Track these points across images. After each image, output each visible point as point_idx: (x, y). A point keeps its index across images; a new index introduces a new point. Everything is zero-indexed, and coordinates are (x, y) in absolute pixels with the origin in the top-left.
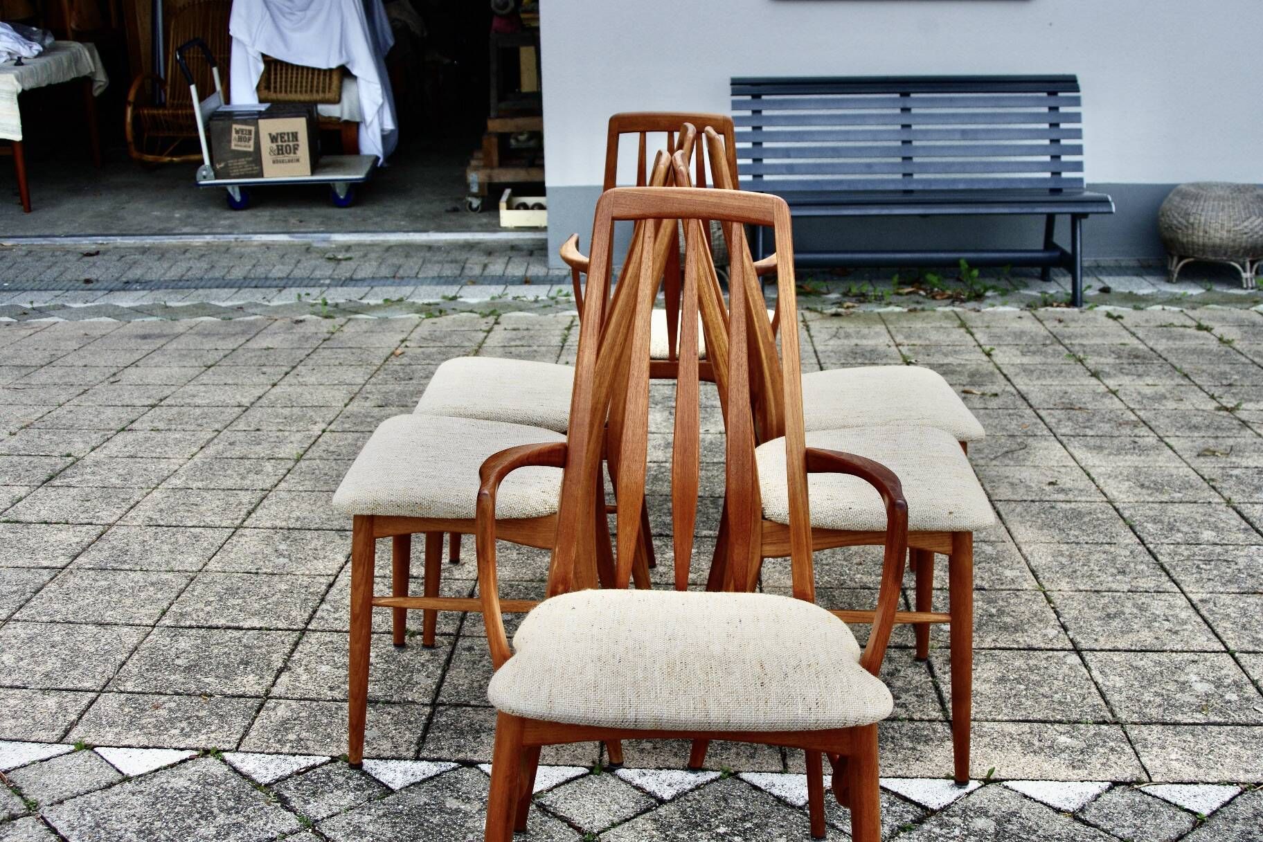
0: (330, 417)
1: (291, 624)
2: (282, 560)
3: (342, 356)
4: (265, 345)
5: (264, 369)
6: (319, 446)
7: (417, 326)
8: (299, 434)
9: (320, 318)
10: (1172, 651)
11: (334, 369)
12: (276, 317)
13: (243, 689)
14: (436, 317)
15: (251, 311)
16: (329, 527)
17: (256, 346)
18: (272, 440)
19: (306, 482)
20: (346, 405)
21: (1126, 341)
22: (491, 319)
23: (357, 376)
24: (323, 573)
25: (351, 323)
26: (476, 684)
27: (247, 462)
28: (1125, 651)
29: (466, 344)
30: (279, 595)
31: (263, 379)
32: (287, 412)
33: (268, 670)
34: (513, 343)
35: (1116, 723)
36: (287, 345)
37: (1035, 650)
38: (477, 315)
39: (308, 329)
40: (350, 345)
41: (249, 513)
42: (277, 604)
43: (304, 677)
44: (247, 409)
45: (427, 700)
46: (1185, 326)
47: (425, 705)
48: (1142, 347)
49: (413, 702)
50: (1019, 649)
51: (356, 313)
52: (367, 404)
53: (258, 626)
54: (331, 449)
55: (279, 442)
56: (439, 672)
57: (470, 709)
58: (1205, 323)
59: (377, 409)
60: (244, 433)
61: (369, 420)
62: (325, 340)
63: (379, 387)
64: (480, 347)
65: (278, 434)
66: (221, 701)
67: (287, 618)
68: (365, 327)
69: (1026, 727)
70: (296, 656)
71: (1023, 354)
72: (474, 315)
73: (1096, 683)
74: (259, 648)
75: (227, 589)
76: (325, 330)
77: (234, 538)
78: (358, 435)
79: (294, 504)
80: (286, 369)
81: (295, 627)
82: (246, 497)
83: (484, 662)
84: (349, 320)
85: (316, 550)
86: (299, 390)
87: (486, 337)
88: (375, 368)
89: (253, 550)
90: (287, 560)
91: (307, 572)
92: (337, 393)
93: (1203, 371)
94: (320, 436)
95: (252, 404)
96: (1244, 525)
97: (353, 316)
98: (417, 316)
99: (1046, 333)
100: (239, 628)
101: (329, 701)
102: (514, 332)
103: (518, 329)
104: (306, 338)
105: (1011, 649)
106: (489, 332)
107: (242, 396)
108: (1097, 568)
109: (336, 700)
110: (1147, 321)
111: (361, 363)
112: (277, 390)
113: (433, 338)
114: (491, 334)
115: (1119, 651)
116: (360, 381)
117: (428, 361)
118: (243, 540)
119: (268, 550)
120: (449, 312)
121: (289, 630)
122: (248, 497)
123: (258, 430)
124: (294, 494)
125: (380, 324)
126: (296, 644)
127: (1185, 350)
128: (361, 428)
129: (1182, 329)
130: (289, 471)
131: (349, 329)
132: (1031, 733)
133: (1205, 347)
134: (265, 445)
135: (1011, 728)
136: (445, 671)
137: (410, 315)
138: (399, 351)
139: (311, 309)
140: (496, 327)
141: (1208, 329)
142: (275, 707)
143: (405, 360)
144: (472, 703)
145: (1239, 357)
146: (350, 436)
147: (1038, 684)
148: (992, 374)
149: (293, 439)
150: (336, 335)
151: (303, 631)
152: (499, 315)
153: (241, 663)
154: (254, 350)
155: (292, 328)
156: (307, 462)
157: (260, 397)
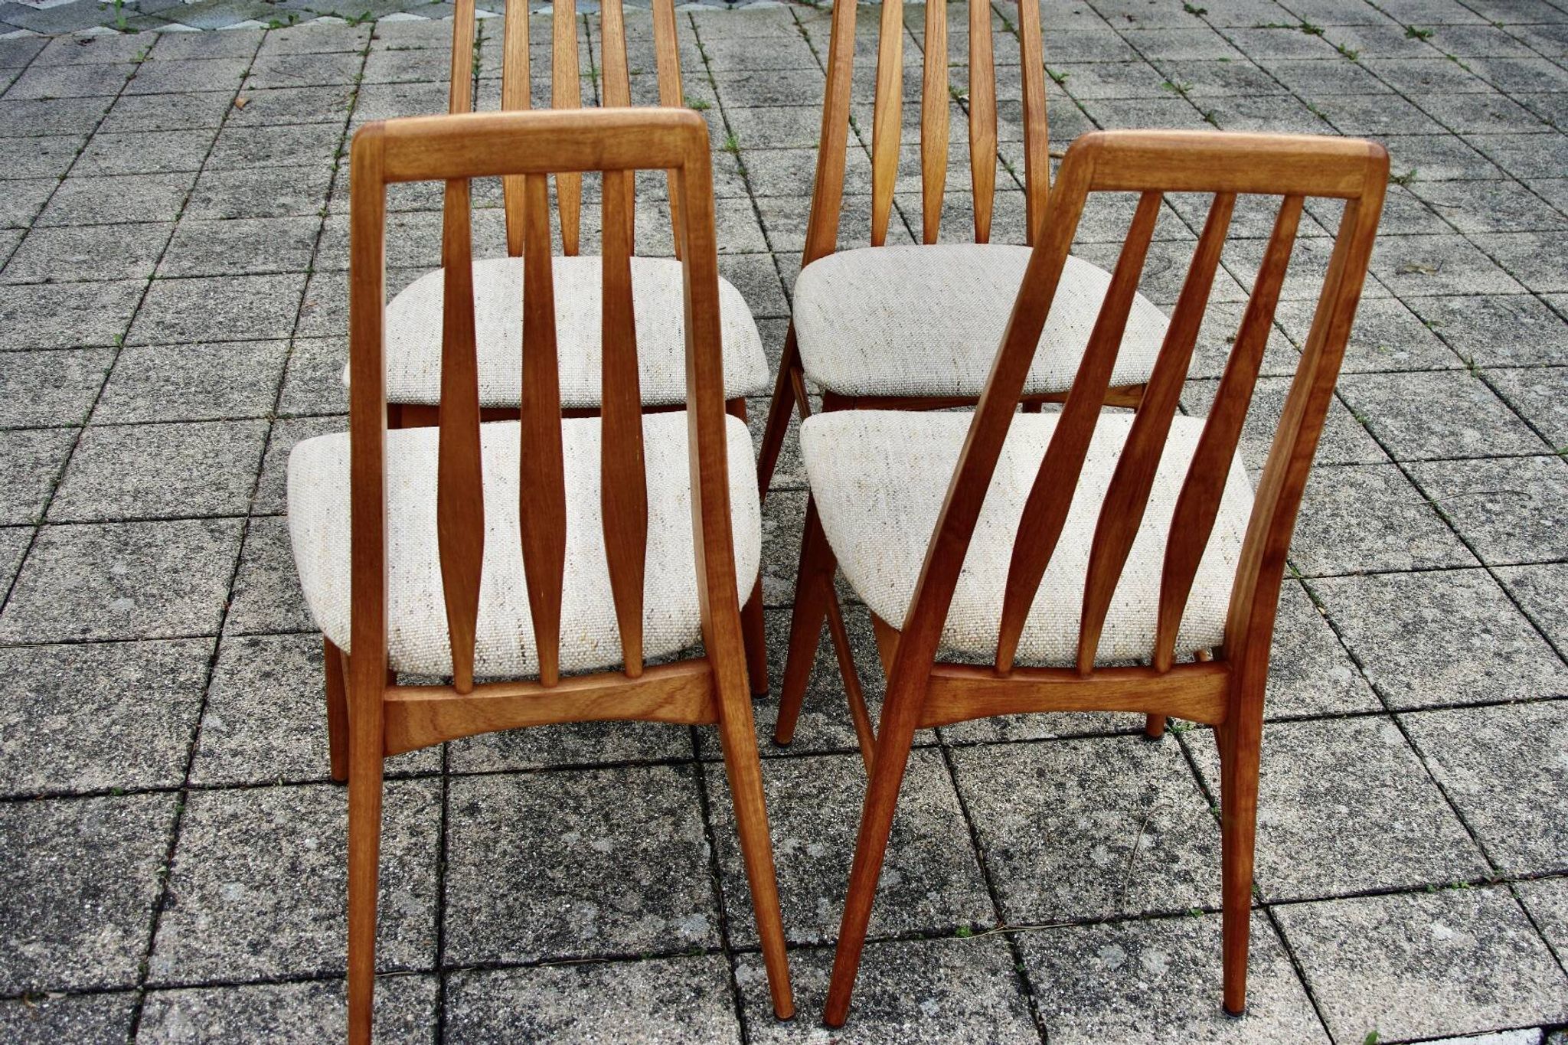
0: (157, 246)
1: (159, 777)
2: (124, 604)
3: (159, 110)
4: (41, 91)
5: (45, 143)
6: (148, 314)
7: (261, 45)
8: (113, 287)
9: (116, 33)
10: (1518, 701)
11: (150, 138)
12: (50, 32)
13: (97, 971)
14: (285, 26)
15: (12, 20)
16: (189, 511)
17: (27, 95)
18: (73, 303)
19: (140, 402)
20: (179, 217)
21: (1226, 55)
22: (365, 27)
23: (184, 152)
24: (196, 630)
25: (164, 42)
26: (500, 906)
27: (39, 359)
28: (1456, 706)
29: (338, 80)
30: (128, 698)
31: (41, 166)
32: (86, 235)
33: (136, 907)
34: (405, 77)
35: (1502, 881)
36: (72, 91)
37: (1333, 716)
38: (343, 22)
39: (100, 56)
40: (167, 88)
41: (55, 485)
42: (129, 720)
43: (203, 922)
44: (28, 231)
45: (426, 962)
46: (1288, 27)
47: (424, 973)
48: (1248, 64)
49: (403, 970)
50: (1310, 718)
51: (169, 20)
52: (211, 213)
53: (103, 787)
54: (169, 318)
55: (85, 308)
56: (433, 879)
57: (501, 975)
58: (1312, 22)
59: (227, 224)
60: (26, 290)
61: (218, 249)
62: (129, 79)
63: (223, 174)
64: (358, 85)
65: (82, 287)
66: (64, 1010)
67: (150, 760)
68: (185, 49)
69: (1378, 908)
70: (182, 860)
71: (1105, 78)
72: (339, 21)
73: (1440, 786)
74: (113, 845)
75: (37, 690)
76: (128, 58)
77: (36, 552)
78: (207, 282)
79: (126, 457)
80: (78, 142)
81: (167, 783)
82: (45, 446)
83: (504, 844)
84: (161, 34)
85: (176, 571)
86: (103, 186)
87: (364, 63)
88: (212, 134)
89: (72, 581)
90: (130, 602)
91: (169, 632)
92: (159, 191)
93: (1342, 109)
94: (147, 288)
95: (34, 219)
96: (1509, 415)
97: (165, 28)
98: (257, 24)
99: (1118, 40)
100: (70, 796)
101: (255, 983)
102: (403, 54)
103: (407, 49)
104: (100, 75)
105: (1297, 719)
106: (366, 53)
107: (15, 205)
108: (1354, 521)
109: (267, 981)
110: (1238, 17)
111: (192, 125)
112: (68, 189)
113: (285, 69)
114: (371, 58)
115: (1446, 707)
116: (193, 163)
117: (286, 118)
118: (53, 554)
119: (97, 581)
120: (302, 15)
121: (156, 790)
122: (48, 446)
123: (49, 281)
124: (123, 431)
125: (205, 42)
126: (176, 827)
127: (1304, 68)
128: (207, 268)
129: (1285, 31)
130: (108, 374)
131: (163, 55)
132: (1390, 922)
133: (1325, 64)
134: (64, 315)
135: (1359, 913)
136: (442, 873)
137: (248, 23)
138: (241, 100)
139: (100, 15)
140: (374, 44)
141: (1316, 32)
142: (162, 1014)
143: (254, 117)
144: (506, 958)
145: (1374, 82)
146: (195, 286)
147: (1362, 797)
148: (1075, 117)
149: (105, 299)
150: (144, 67)
151: (184, 791)
152: (375, 21)
153: (85, 894)
154: (24, 102)
155: (78, 55)
156: (135, 352)
157: (44, 206)
